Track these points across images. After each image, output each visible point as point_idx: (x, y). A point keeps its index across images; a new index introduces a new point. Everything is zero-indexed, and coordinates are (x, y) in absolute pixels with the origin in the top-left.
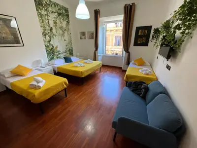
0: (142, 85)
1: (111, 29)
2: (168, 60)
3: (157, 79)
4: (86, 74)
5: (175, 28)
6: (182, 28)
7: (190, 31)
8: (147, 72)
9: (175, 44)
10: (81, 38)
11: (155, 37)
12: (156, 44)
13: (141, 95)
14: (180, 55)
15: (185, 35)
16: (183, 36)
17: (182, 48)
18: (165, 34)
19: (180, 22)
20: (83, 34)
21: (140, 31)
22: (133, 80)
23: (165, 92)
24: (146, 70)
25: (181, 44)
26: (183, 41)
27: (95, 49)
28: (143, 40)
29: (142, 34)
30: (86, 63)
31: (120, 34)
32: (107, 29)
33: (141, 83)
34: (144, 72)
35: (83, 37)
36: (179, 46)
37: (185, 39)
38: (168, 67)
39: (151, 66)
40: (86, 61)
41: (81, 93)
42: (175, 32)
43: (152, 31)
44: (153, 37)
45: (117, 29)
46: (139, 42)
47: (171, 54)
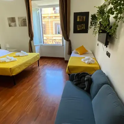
0: (84, 76)
1: (50, 15)
2: (107, 47)
3: (100, 69)
4: (19, 71)
5: (108, 12)
6: (115, 13)
7: (122, 15)
8: (90, 61)
9: (110, 29)
10: (10, 26)
11: (94, 24)
12: (95, 31)
13: (85, 89)
14: (116, 40)
15: (118, 20)
16: (116, 20)
17: (117, 33)
18: (101, 20)
19: (112, 6)
20: (13, 20)
21: (78, 17)
22: (75, 72)
23: (108, 82)
24: (88, 59)
25: (116, 29)
26: (117, 26)
27: (29, 39)
28: (82, 26)
29: (81, 20)
30: (19, 56)
31: (58, 21)
32: (43, 15)
33: (84, 74)
34: (86, 62)
35: (12, 24)
36: (114, 32)
37: (119, 24)
38: (108, 54)
39: (93, 53)
40: (18, 54)
41: (12, 97)
42: (109, 16)
43: (90, 17)
44: (91, 23)
45: (55, 15)
46: (79, 29)
47: (108, 41)
